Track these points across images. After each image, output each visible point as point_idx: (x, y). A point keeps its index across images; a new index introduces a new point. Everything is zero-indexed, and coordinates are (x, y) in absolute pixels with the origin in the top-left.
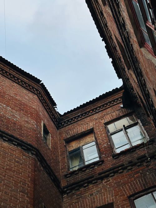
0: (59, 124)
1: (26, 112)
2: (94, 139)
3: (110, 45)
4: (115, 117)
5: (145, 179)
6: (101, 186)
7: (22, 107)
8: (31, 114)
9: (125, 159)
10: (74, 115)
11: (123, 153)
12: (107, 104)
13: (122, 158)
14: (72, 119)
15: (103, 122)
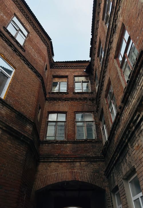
0: (52, 66)
1: (41, 55)
2: (67, 81)
3: (94, 39)
4: (80, 75)
5: (83, 107)
6: (64, 103)
7: (39, 52)
8: (43, 57)
9: (79, 96)
10: (61, 64)
11: (78, 93)
12: (78, 66)
13: (77, 95)
14: (59, 66)
15: (74, 74)
